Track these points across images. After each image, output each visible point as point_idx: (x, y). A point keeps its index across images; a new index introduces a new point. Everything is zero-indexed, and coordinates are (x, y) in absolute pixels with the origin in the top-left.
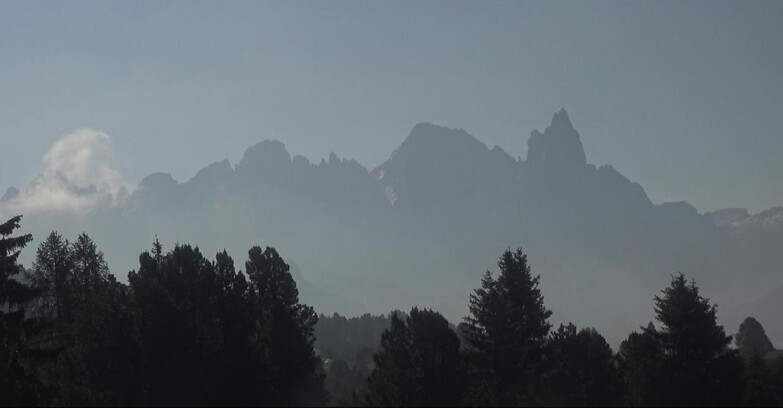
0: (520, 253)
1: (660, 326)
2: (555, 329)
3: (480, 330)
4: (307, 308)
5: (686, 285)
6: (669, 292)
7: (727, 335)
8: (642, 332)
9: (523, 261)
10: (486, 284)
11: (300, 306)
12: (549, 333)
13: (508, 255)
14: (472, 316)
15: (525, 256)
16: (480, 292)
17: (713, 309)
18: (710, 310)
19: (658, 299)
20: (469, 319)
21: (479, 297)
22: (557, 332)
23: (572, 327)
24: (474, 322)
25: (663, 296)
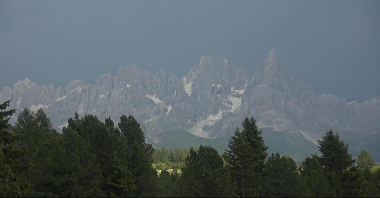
0: (253, 119)
1: (320, 155)
2: (270, 155)
3: (233, 156)
4: (149, 145)
5: (333, 134)
6: (324, 138)
7: (353, 159)
8: (312, 157)
9: (254, 123)
10: (236, 134)
11: (146, 144)
12: (267, 158)
13: (247, 120)
14: (229, 150)
15: (255, 120)
16: (234, 138)
17: (347, 146)
18: (344, 147)
19: (319, 141)
20: (228, 151)
21: (233, 140)
22: (271, 157)
23: (278, 155)
24: (230, 152)
25: (322, 140)
